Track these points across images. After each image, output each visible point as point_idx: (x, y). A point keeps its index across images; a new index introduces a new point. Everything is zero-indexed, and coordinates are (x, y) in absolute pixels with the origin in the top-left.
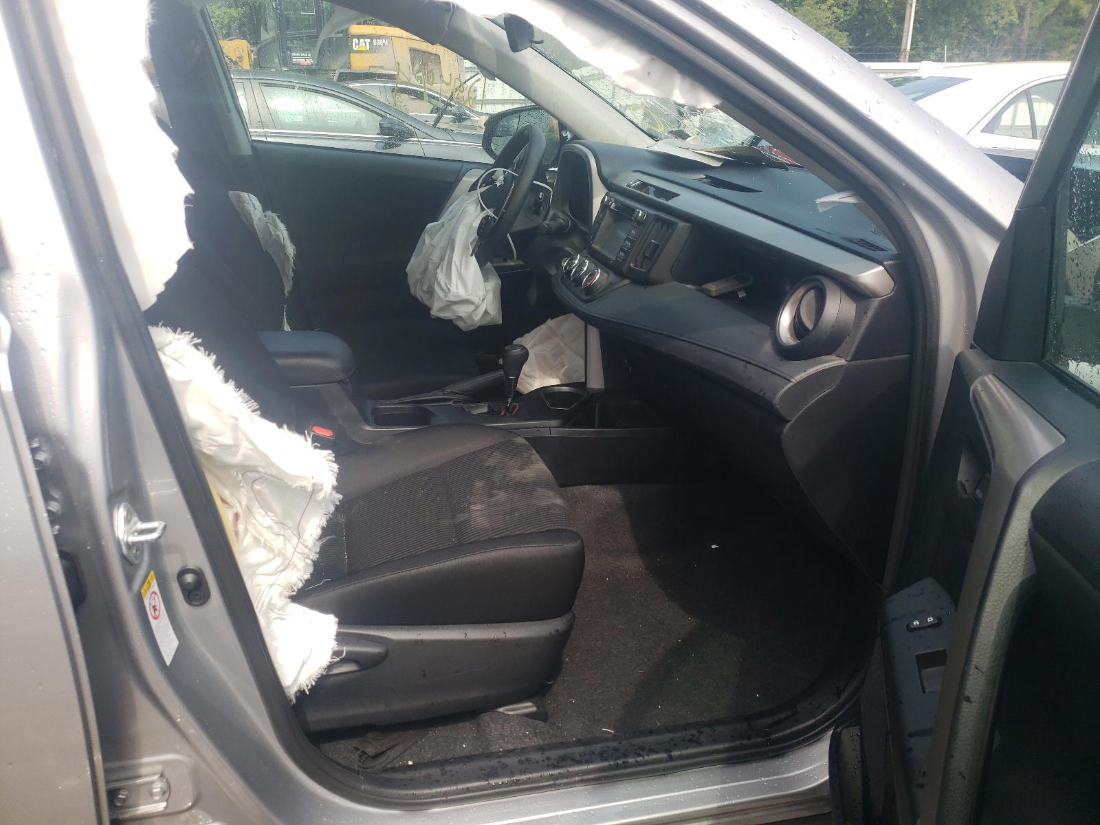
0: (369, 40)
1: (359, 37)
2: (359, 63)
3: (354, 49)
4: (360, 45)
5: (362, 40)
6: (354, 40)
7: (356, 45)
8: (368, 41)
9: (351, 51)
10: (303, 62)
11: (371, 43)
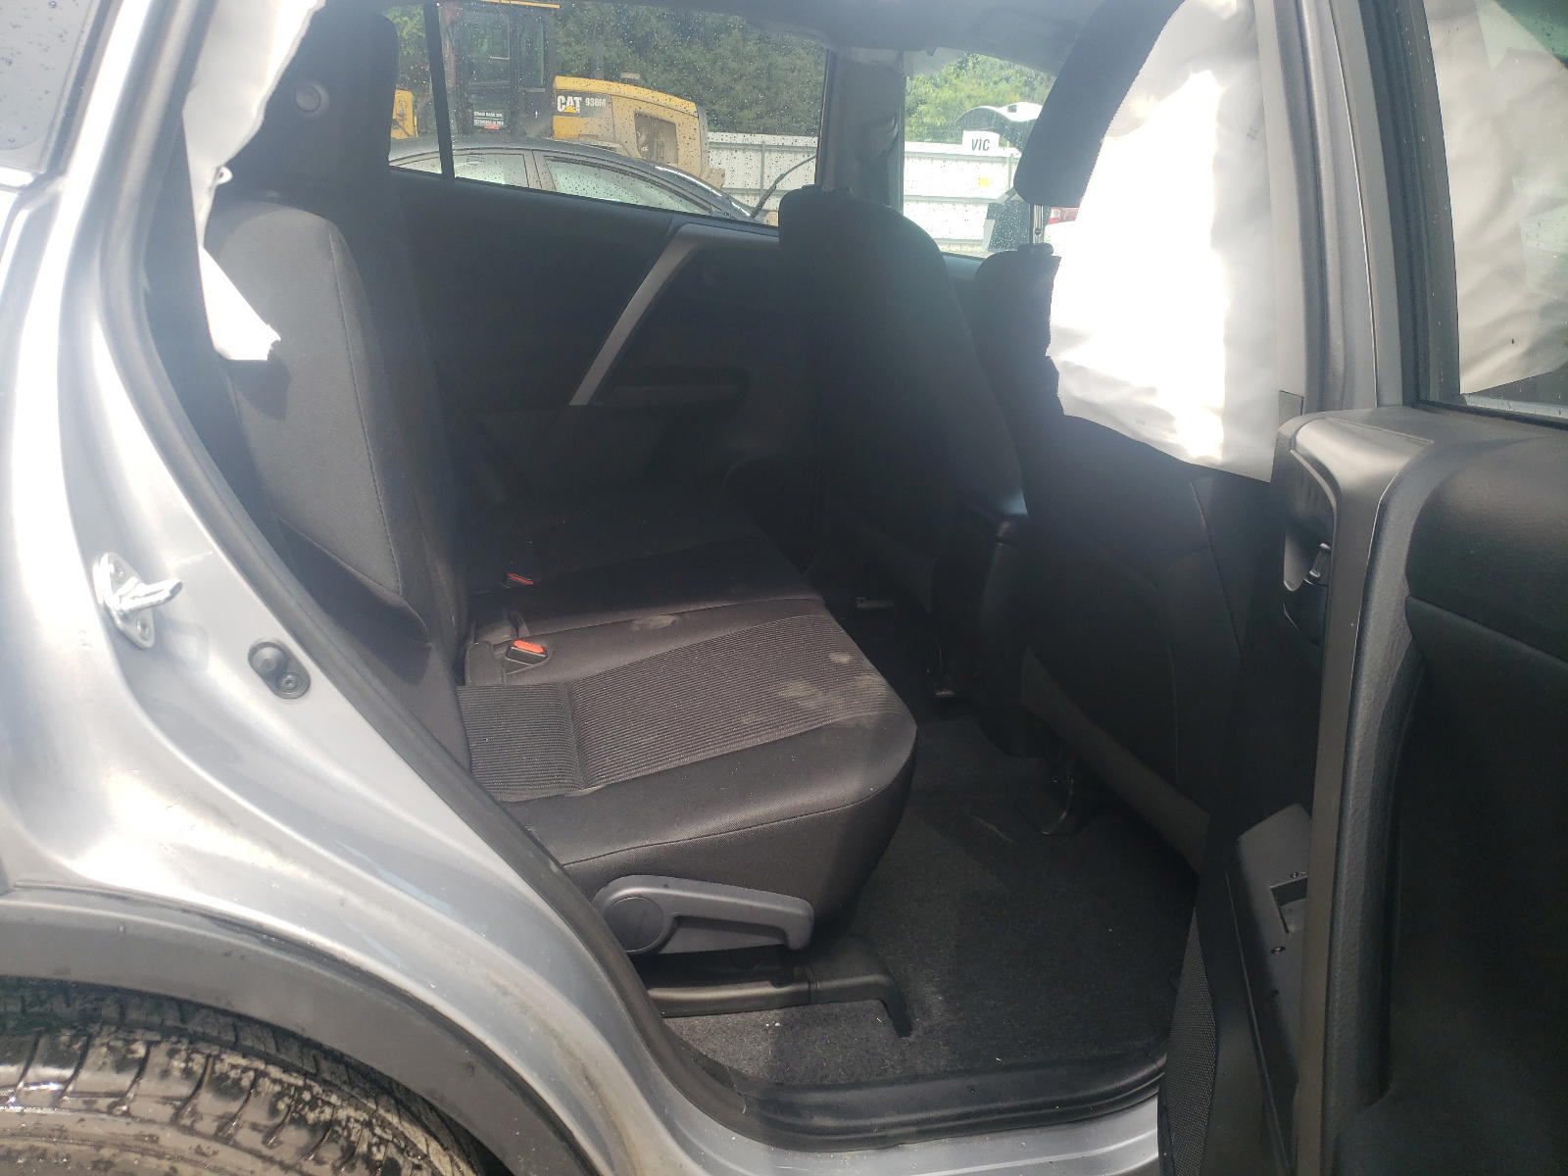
0: (580, 99)
1: (567, 93)
2: (565, 128)
3: (560, 110)
4: (568, 103)
5: (570, 98)
6: (559, 98)
7: (562, 104)
8: (578, 99)
9: (555, 112)
10: (487, 124)
11: (583, 103)
